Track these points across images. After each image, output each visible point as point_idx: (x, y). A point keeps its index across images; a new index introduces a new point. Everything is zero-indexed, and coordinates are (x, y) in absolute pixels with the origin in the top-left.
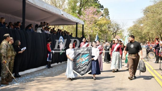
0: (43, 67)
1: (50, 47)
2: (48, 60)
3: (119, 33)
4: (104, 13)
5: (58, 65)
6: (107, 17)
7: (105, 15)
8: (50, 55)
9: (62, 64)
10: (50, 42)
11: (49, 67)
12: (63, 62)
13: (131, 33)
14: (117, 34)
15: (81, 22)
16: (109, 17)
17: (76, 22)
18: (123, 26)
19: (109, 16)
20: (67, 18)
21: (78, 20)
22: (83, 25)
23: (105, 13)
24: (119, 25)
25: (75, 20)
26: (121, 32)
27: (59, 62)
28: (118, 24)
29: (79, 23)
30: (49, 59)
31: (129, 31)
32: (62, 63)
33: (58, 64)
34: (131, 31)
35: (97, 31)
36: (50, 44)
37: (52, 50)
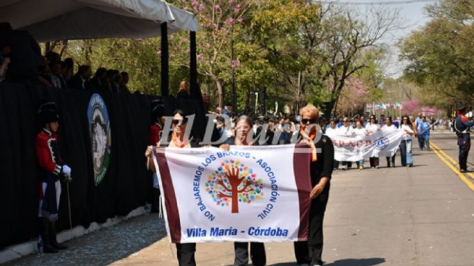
0: (25, 248)
1: (51, 148)
3: (360, 67)
5: (89, 234)
8: (52, 189)
9: (106, 229)
11: (49, 246)
12: (109, 223)
13: (418, 63)
14: (353, 72)
15: (182, 20)
17: (158, 21)
18: (381, 31)
20: (120, 3)
21: (169, 9)
22: (193, 35)
24: (359, 24)
25: (153, 13)
26: (369, 57)
27: (92, 222)
28: (353, 22)
29: (175, 24)
30: (42, 208)
31: (409, 54)
32: (105, 225)
33: (87, 232)
34: (420, 56)
35: (257, 63)
36: (51, 134)
37: (62, 165)
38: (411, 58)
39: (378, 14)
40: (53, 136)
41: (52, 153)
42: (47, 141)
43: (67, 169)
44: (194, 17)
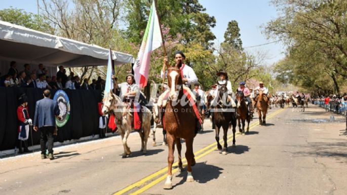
1: (23, 112)
2: (20, 138)
3: (254, 76)
4: (228, 32)
6: (235, 40)
7: (232, 35)
8: (24, 129)
10: (24, 104)
12: (68, 142)
14: (250, 78)
15: (125, 58)
16: (240, 39)
19: (240, 37)
20: (78, 53)
21: (115, 54)
23: (230, 33)
25: (103, 56)
27: (56, 142)
28: (250, 55)
30: (21, 136)
32: (64, 143)
36: (24, 106)
37: (28, 119)
38: (279, 72)
39: (258, 52)
40: (25, 107)
41: (24, 114)
42: (21, 110)
43: (30, 120)
44: (133, 57)
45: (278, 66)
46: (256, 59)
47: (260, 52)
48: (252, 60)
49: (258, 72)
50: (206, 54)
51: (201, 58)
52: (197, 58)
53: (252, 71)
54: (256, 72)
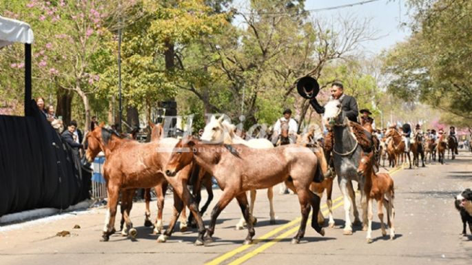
22: (28, 47)
28: (324, 29)
31: (393, 67)
38: (396, 71)
39: (346, 23)
44: (29, 27)
45: (394, 58)
46: (341, 39)
47: (350, 24)
48: (330, 42)
49: (344, 72)
50: (214, 24)
51: (201, 33)
52: (192, 34)
53: (330, 70)
54: (338, 71)
